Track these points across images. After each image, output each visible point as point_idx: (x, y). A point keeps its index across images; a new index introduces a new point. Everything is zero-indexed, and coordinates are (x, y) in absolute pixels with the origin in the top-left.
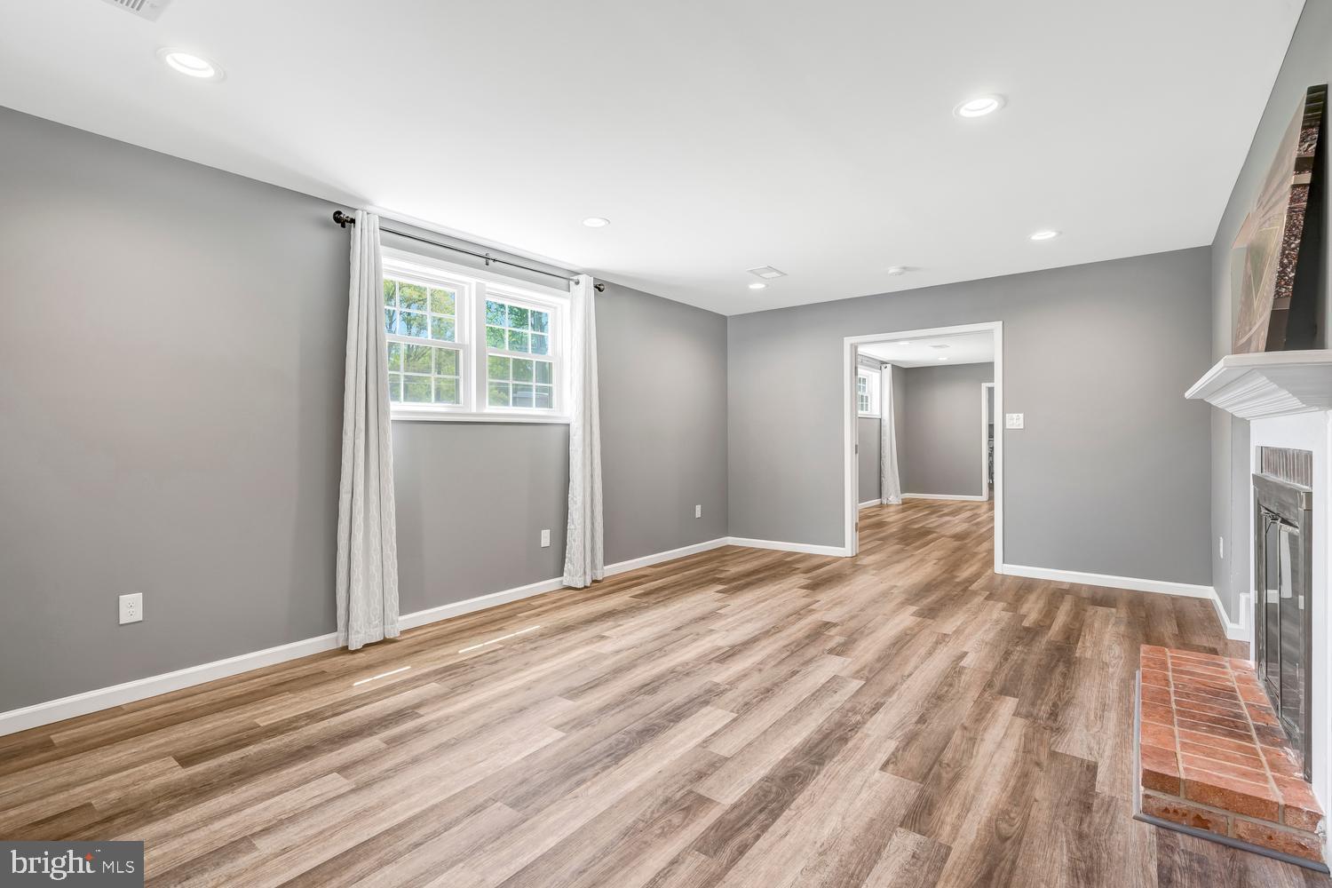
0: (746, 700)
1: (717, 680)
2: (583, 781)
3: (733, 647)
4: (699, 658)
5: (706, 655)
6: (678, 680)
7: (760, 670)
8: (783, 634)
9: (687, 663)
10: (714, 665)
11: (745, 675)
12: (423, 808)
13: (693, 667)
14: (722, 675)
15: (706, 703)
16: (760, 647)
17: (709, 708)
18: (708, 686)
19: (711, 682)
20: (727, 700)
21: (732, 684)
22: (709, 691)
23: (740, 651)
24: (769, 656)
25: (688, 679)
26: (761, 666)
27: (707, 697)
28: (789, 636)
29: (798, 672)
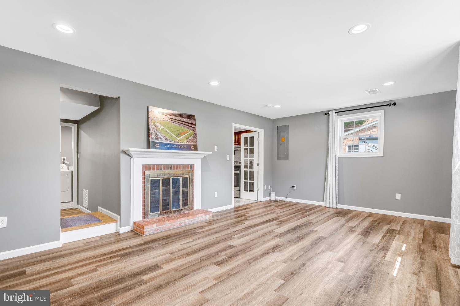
0: (270, 234)
1: (278, 239)
2: (302, 224)
3: (274, 252)
4: (286, 247)
5: (285, 248)
6: (292, 240)
7: (264, 242)
8: (248, 258)
9: (291, 245)
10: (280, 244)
11: (270, 240)
12: (325, 223)
13: (289, 244)
14: (277, 241)
15: (281, 234)
16: (261, 251)
17: (280, 232)
18: (281, 238)
19: (281, 239)
20: (275, 234)
21: (274, 238)
22: (281, 236)
23: (270, 250)
24: (259, 247)
25: (289, 240)
26: (264, 243)
27: (281, 235)
28: (246, 257)
29: (251, 241)
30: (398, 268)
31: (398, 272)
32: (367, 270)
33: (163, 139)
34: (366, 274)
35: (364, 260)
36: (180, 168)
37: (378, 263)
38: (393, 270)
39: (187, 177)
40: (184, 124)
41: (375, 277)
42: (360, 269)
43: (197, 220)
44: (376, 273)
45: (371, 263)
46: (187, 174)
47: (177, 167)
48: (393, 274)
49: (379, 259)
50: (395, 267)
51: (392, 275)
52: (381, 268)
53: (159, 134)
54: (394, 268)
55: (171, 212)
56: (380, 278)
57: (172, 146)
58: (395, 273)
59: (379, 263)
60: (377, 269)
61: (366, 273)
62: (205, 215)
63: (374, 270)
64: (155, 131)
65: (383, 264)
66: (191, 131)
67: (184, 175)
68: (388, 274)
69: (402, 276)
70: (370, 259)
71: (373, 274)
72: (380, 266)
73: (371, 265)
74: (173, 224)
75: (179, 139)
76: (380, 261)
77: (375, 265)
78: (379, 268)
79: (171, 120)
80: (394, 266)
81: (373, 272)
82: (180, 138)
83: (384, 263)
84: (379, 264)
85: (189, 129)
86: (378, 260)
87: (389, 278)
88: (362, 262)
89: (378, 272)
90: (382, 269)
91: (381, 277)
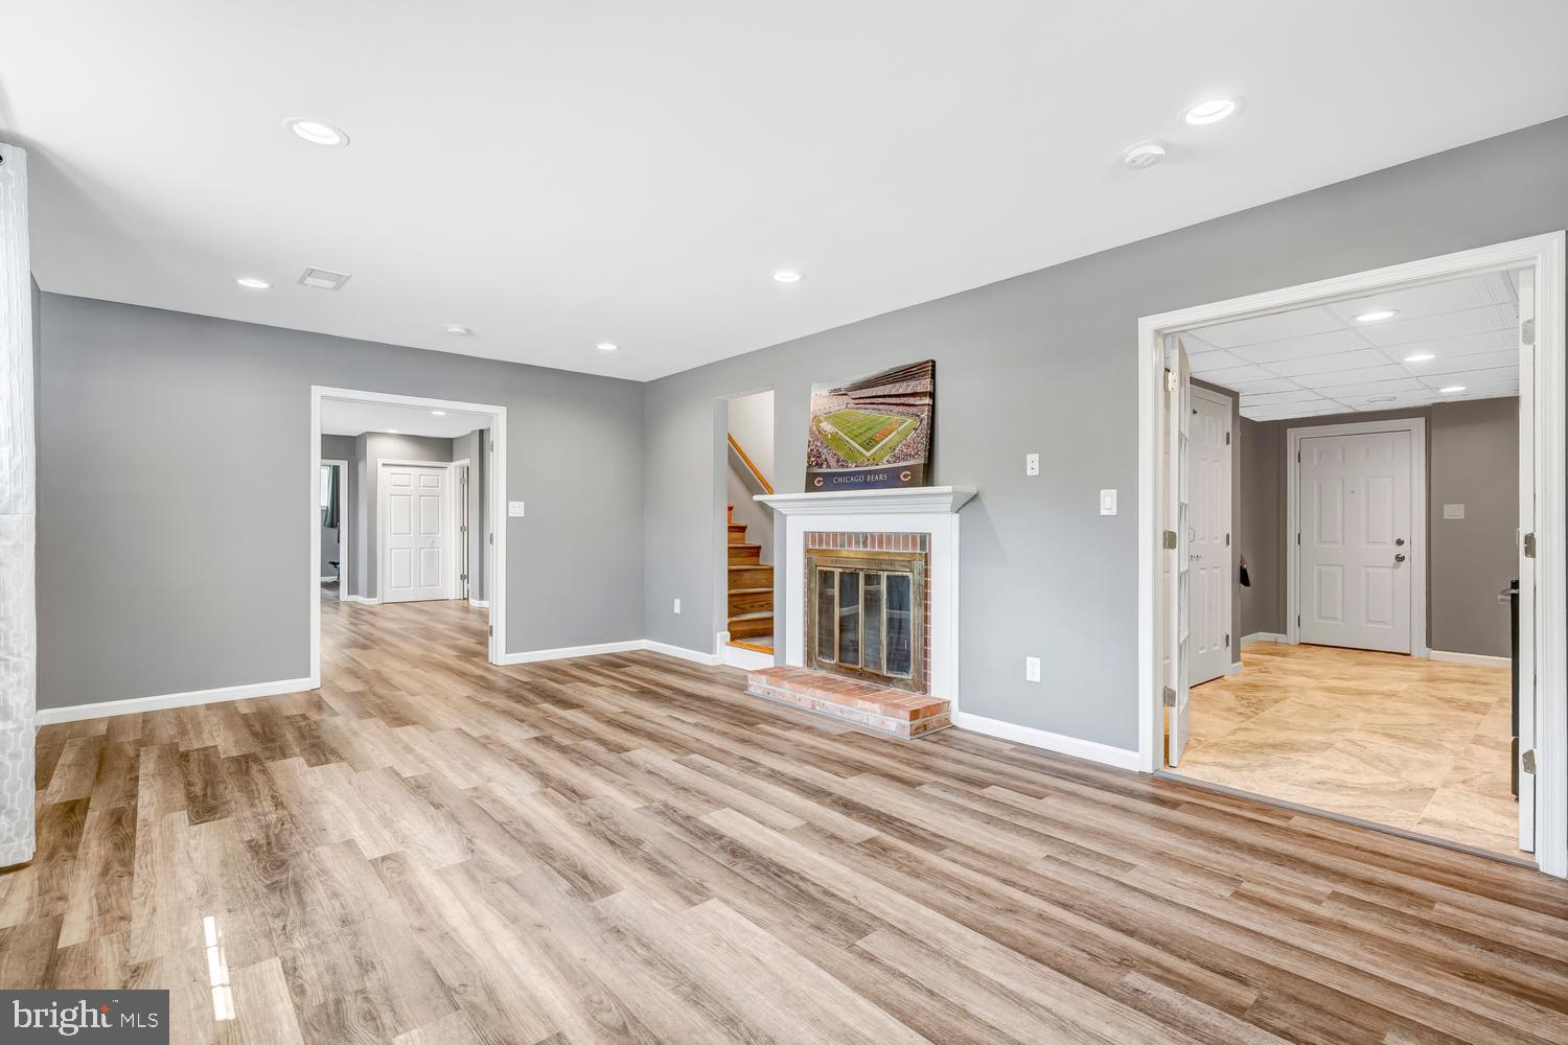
30: (209, 950)
31: (202, 937)
32: (296, 883)
33: (832, 462)
34: (287, 870)
35: (337, 904)
36: (889, 543)
37: (289, 928)
38: (220, 934)
39: (905, 574)
40: (889, 404)
41: (260, 879)
42: (317, 873)
43: (856, 717)
44: (265, 890)
45: (308, 909)
46: (904, 566)
47: (881, 539)
48: (216, 919)
49: (299, 942)
50: (223, 949)
51: (215, 913)
52: (263, 914)
53: (825, 451)
54: (223, 942)
55: (860, 675)
56: (245, 885)
57: (849, 479)
58: (212, 928)
59: (284, 928)
60: (273, 903)
61: (291, 874)
62: (885, 713)
63: (278, 893)
64: (819, 444)
65: (268, 934)
66: (910, 420)
67: (897, 568)
68: (229, 911)
69: (185, 929)
70: (325, 921)
71: (268, 882)
72: (270, 919)
73: (302, 903)
74: (798, 696)
75: (868, 454)
76: (288, 938)
77: (291, 912)
78: (267, 909)
79: (857, 401)
80: (227, 950)
81: (273, 887)
82: (872, 451)
83: (271, 940)
84: (281, 924)
85: (902, 414)
86: (296, 935)
87: (221, 899)
88: (336, 895)
89: (260, 896)
90: (257, 912)
91: (243, 888)
